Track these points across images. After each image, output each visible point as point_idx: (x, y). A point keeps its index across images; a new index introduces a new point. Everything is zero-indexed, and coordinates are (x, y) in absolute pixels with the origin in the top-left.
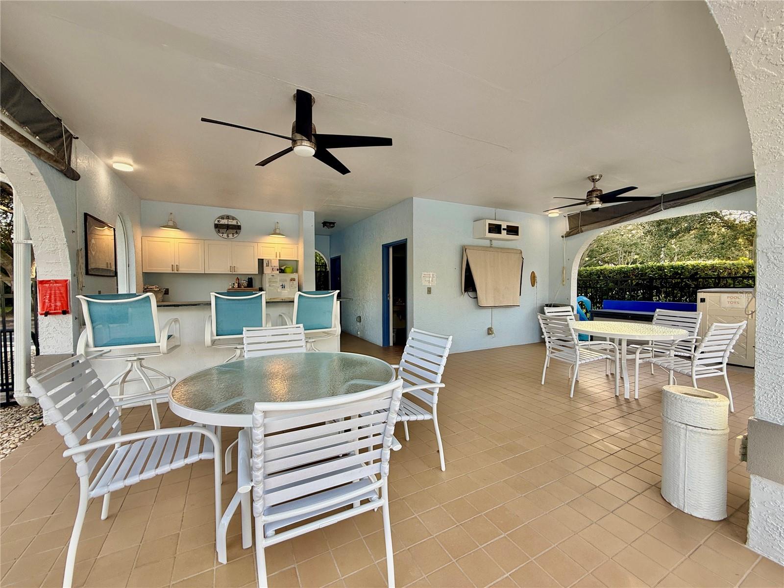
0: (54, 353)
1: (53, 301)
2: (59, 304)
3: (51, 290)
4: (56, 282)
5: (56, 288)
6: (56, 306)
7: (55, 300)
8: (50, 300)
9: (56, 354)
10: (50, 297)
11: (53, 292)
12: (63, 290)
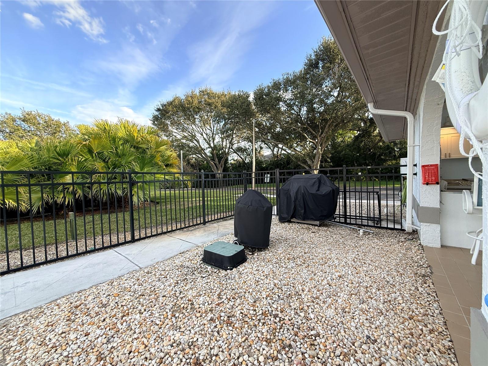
0: (428, 206)
1: (430, 176)
2: (433, 178)
3: (429, 171)
4: (431, 165)
5: (432, 169)
6: (432, 180)
7: (432, 176)
8: (429, 176)
9: (430, 206)
10: (429, 174)
11: (430, 171)
12: (436, 170)
